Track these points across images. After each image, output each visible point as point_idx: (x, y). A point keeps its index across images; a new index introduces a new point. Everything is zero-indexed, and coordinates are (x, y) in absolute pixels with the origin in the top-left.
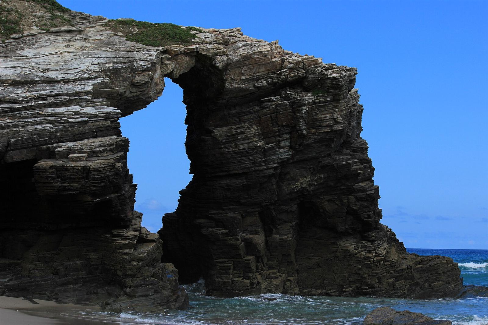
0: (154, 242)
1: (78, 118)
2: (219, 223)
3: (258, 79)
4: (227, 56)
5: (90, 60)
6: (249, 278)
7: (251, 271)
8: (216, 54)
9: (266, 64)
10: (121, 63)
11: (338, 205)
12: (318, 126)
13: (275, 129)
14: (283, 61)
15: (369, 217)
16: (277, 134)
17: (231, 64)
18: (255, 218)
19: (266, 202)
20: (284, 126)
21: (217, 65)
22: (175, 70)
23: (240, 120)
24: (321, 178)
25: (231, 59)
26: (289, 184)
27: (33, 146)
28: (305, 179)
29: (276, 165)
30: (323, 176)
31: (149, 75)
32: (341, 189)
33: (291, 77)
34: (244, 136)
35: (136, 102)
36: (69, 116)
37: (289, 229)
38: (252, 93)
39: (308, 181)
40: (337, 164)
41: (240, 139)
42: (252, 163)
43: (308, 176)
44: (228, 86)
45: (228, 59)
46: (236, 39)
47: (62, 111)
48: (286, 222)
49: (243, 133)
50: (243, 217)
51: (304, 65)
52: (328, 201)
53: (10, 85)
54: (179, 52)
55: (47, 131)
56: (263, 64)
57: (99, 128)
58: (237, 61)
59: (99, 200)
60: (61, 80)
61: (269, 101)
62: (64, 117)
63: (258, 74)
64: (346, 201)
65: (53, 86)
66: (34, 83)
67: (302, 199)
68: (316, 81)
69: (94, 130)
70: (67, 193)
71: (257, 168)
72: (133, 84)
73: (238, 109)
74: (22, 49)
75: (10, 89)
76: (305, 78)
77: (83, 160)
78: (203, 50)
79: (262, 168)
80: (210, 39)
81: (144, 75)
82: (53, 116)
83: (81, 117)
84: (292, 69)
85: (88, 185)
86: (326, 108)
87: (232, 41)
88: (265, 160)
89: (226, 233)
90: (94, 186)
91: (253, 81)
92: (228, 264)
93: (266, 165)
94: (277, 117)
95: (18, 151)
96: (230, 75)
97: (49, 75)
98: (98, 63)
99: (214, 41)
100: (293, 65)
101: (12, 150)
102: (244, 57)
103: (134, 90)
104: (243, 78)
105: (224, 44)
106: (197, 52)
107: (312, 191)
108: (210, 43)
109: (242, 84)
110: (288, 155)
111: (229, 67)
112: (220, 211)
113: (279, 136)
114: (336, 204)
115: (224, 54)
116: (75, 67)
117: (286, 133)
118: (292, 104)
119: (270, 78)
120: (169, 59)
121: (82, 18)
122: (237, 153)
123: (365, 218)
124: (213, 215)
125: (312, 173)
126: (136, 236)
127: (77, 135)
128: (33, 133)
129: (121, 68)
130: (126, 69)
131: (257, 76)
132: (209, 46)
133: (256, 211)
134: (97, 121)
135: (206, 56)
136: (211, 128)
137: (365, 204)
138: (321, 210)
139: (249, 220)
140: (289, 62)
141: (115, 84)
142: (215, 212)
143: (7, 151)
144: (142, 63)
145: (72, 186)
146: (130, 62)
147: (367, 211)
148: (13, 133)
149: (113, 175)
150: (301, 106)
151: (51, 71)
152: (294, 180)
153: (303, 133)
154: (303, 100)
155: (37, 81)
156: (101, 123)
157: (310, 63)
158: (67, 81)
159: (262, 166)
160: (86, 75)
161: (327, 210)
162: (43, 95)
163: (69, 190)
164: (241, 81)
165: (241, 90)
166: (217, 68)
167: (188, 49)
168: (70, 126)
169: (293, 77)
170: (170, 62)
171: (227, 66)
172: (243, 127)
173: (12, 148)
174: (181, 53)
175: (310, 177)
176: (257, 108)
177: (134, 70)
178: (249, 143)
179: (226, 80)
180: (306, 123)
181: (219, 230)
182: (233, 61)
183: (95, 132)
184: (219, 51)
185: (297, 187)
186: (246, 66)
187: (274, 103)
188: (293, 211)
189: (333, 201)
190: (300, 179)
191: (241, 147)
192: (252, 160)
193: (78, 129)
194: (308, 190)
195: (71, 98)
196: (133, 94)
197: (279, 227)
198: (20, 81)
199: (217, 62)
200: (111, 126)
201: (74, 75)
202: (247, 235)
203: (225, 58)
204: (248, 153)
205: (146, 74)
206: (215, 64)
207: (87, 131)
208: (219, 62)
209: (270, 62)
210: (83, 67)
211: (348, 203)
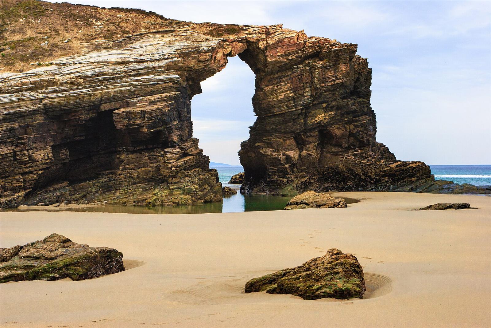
0: (194, 155)
1: (150, 82)
2: (270, 145)
3: (289, 54)
4: (266, 41)
5: (171, 48)
6: (287, 178)
7: (288, 173)
8: (259, 40)
9: (294, 45)
10: (191, 48)
11: (343, 131)
12: (326, 82)
13: (301, 85)
14: (305, 42)
15: (363, 137)
16: (303, 88)
17: (269, 46)
18: (291, 141)
19: (297, 131)
20: (307, 83)
21: (260, 47)
22: (233, 51)
23: (280, 81)
24: (331, 114)
25: (269, 42)
26: (312, 119)
27: (119, 101)
28: (321, 115)
29: (302, 107)
30: (332, 113)
31: (209, 55)
32: (345, 121)
33: (310, 52)
34: (281, 90)
35: (204, 72)
36: (144, 81)
37: (314, 147)
38: (286, 64)
39: (323, 117)
40: (341, 105)
41: (279, 92)
42: (287, 107)
43: (323, 114)
44: (269, 59)
45: (267, 43)
46: (276, 31)
47: (140, 79)
48: (311, 143)
49: (281, 88)
50: (284, 141)
51: (319, 44)
52: (337, 128)
53: (113, 64)
54: (233, 40)
55: (128, 90)
56: (291, 45)
57: (164, 87)
58: (273, 44)
59: (153, 130)
60: (148, 60)
61: (297, 68)
62: (141, 82)
63: (288, 51)
64: (348, 128)
65: (141, 64)
66: (130, 63)
67: (321, 128)
68: (327, 53)
69: (161, 89)
70: (132, 127)
71: (290, 110)
72: (199, 61)
73: (279, 74)
74: (132, 43)
75: (113, 67)
76: (320, 52)
77: (144, 107)
78: (250, 38)
79: (293, 110)
80: (256, 31)
81: (206, 55)
82: (134, 82)
83: (152, 82)
84: (311, 47)
85: (145, 122)
86: (331, 70)
87: (272, 31)
88: (295, 105)
89: (273, 151)
90: (148, 122)
91: (287, 56)
92: (274, 169)
93: (295, 108)
94: (302, 78)
95: (108, 104)
96: (269, 53)
97: (142, 58)
98: (176, 49)
99: (259, 33)
100: (311, 44)
101: (104, 103)
102: (278, 41)
103: (201, 65)
104: (279, 54)
105: (266, 34)
106: (247, 39)
107: (327, 122)
108: (256, 34)
109: (278, 58)
110: (309, 101)
111: (268, 48)
112: (270, 138)
113: (304, 89)
114: (343, 130)
115: (264, 40)
116: (160, 52)
117: (308, 87)
118: (311, 68)
119: (297, 53)
120: (227, 45)
121: (176, 23)
122: (279, 101)
123: (361, 138)
124: (266, 140)
125: (325, 111)
126: (178, 152)
127: (149, 92)
128: (119, 92)
129: (190, 52)
130: (194, 52)
131: (288, 52)
132: (254, 35)
133: (292, 137)
134: (163, 83)
135: (252, 42)
136: (263, 87)
137: (360, 129)
138: (334, 135)
139: (288, 142)
140: (309, 42)
141: (187, 61)
142: (266, 138)
143: (101, 104)
144: (205, 48)
145: (135, 123)
146: (197, 48)
147: (362, 134)
148: (105, 93)
149: (160, 115)
150: (315, 70)
151: (144, 55)
152: (314, 116)
153: (317, 87)
154: (317, 66)
155: (131, 61)
156: (165, 84)
157: (323, 42)
158: (152, 61)
159: (293, 108)
160: (166, 57)
161: (337, 134)
162: (131, 69)
163: (134, 125)
164: (278, 56)
165: (278, 62)
166: (260, 49)
167: (240, 38)
168: (144, 88)
169: (312, 52)
170: (228, 47)
171: (266, 48)
172: (281, 85)
173: (104, 102)
174: (235, 41)
175: (325, 114)
176: (291, 73)
177: (199, 52)
178: (285, 94)
179: (267, 56)
180: (318, 80)
181: (269, 149)
182: (270, 44)
183: (162, 90)
184: (261, 38)
185: (317, 120)
186: (280, 47)
187: (300, 69)
188: (316, 136)
189: (341, 128)
190: (318, 115)
191: (280, 97)
192: (286, 105)
193: (149, 89)
194: (323, 122)
195: (149, 71)
196: (200, 67)
197: (307, 146)
198: (119, 62)
199: (260, 45)
200: (173, 86)
201: (157, 57)
202: (287, 151)
203: (265, 42)
204: (284, 101)
205: (207, 54)
206: (259, 46)
207: (156, 90)
208: (261, 45)
209: (296, 44)
210: (165, 52)
211: (350, 129)
